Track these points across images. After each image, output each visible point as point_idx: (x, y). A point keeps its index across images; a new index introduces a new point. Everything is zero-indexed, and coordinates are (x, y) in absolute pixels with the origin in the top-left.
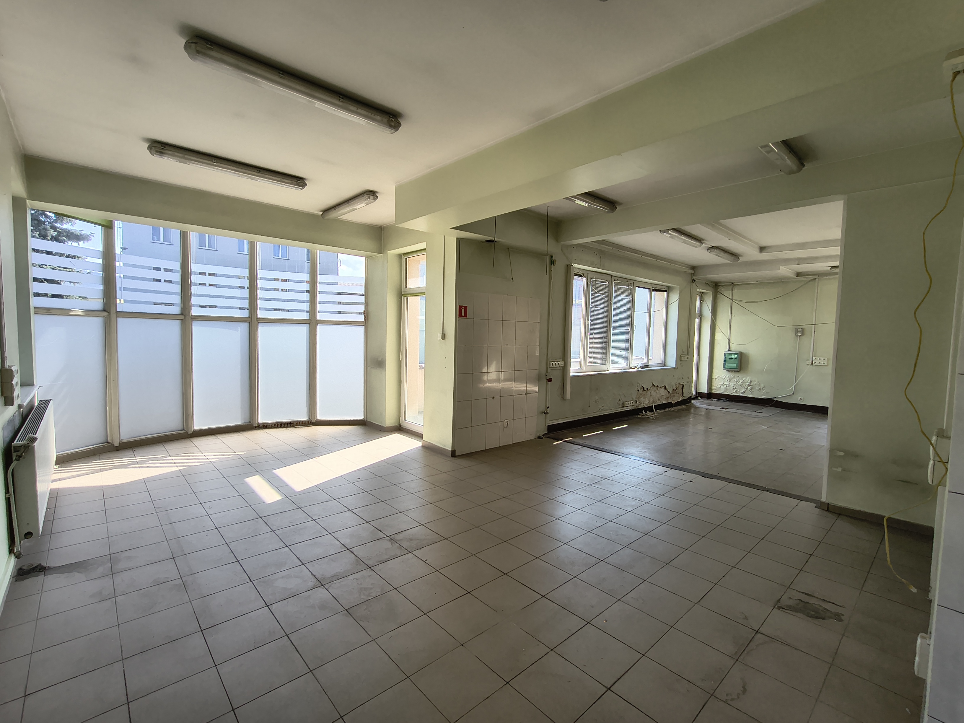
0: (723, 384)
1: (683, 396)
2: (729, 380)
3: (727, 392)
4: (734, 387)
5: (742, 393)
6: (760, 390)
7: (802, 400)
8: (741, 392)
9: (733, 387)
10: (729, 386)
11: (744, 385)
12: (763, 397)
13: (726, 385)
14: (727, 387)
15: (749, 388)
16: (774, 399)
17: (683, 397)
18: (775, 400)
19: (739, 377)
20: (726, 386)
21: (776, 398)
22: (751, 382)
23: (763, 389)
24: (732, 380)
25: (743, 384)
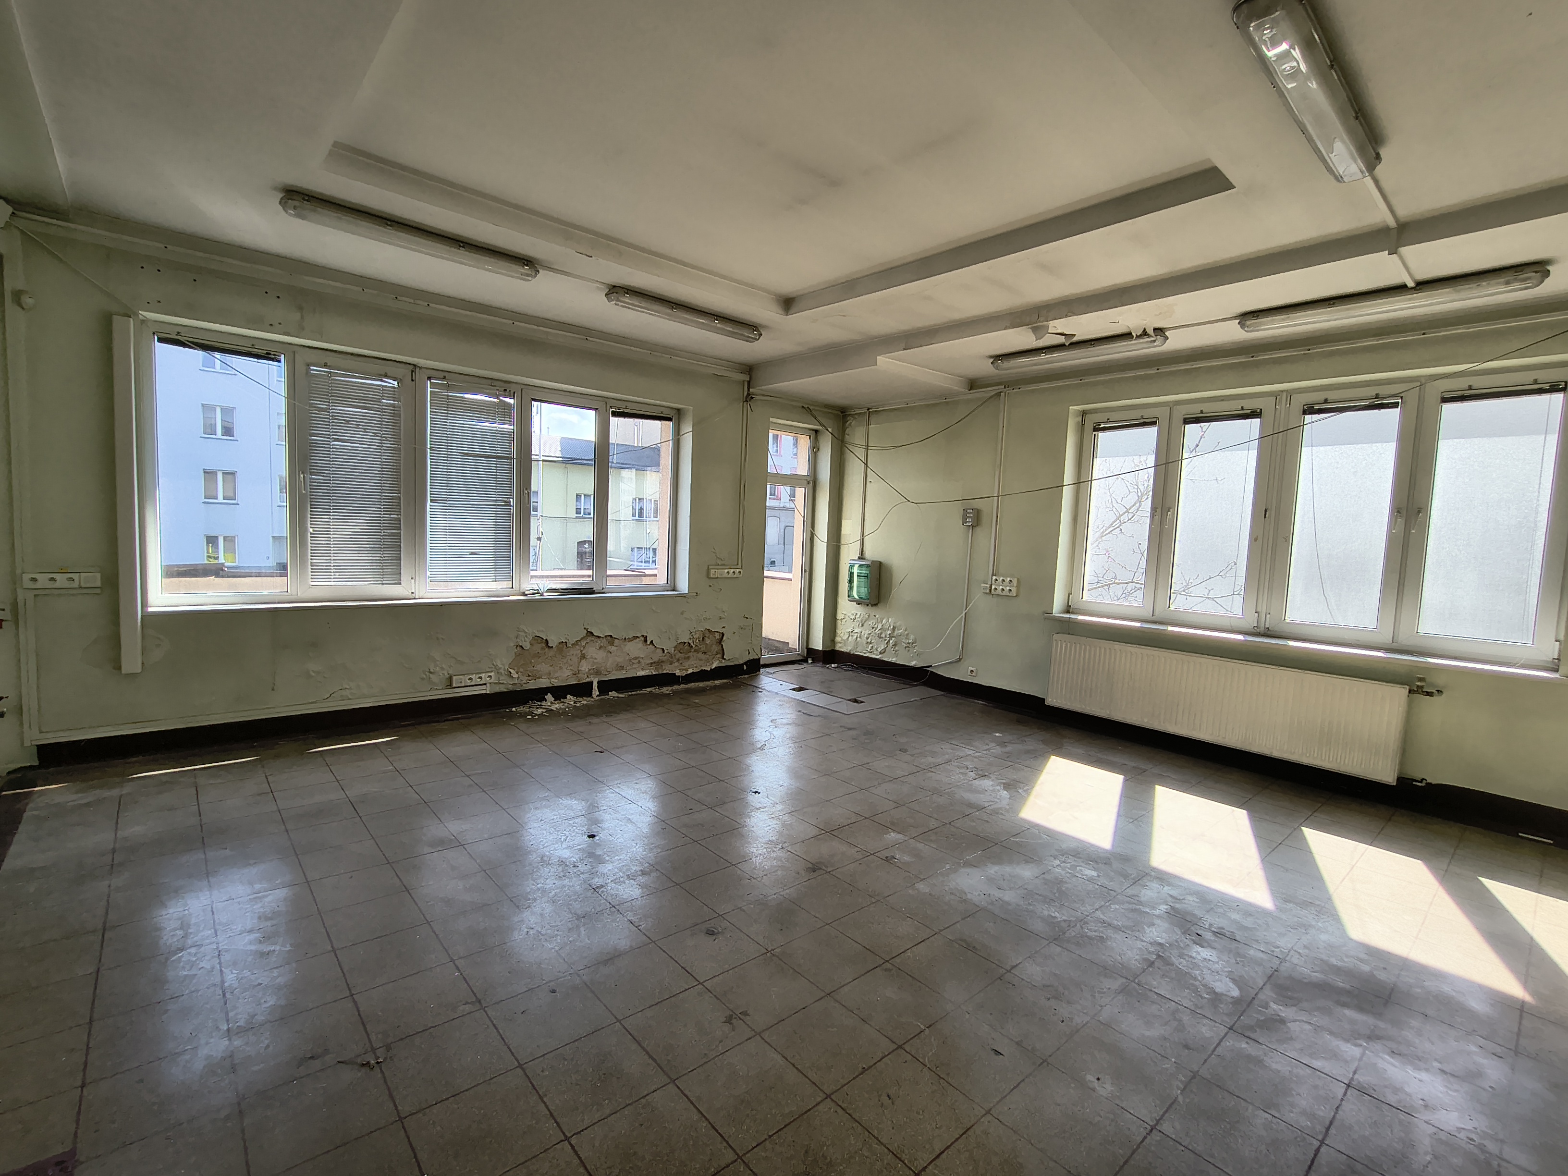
0: (852, 632)
1: (723, 658)
2: (860, 625)
3: (858, 649)
4: (869, 640)
5: (880, 653)
6: (908, 647)
7: (973, 674)
8: (879, 650)
9: (867, 638)
10: (860, 637)
11: (883, 635)
12: (913, 664)
13: (856, 634)
14: (858, 639)
15: (891, 641)
16: (929, 669)
17: (723, 661)
18: (929, 671)
19: (877, 617)
20: (855, 637)
21: (931, 666)
22: (894, 628)
23: (914, 645)
24: (865, 624)
25: (881, 634)
